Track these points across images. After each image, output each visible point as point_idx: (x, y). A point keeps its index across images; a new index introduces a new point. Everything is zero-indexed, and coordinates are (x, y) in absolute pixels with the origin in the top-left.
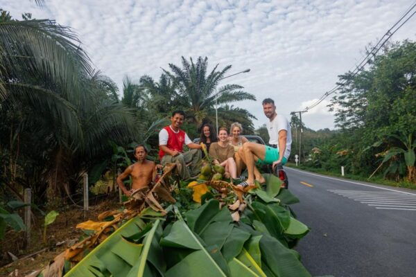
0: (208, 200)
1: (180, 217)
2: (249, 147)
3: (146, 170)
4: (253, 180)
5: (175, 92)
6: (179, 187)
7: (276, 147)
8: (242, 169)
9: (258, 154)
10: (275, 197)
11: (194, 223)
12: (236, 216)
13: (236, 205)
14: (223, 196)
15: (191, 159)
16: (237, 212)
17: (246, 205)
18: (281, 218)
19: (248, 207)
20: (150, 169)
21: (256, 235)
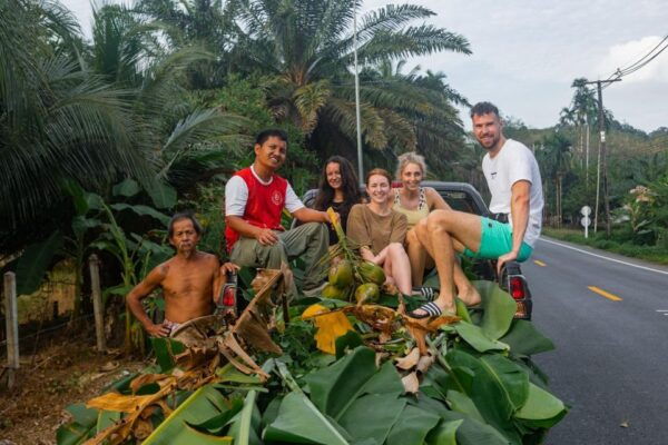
0: (351, 348)
1: (293, 385)
2: (442, 222)
3: (197, 275)
4: (450, 297)
5: (237, 28)
6: (286, 318)
7: (506, 222)
8: (425, 270)
9: (462, 236)
10: (499, 339)
11: (326, 396)
12: (410, 383)
13: (411, 358)
14: (383, 338)
15: (302, 247)
16: (414, 374)
17: (432, 358)
18: (508, 385)
19: (437, 362)
20: (208, 273)
21: (450, 420)
